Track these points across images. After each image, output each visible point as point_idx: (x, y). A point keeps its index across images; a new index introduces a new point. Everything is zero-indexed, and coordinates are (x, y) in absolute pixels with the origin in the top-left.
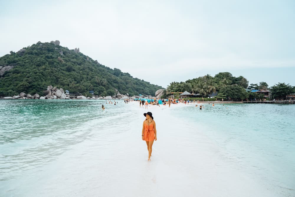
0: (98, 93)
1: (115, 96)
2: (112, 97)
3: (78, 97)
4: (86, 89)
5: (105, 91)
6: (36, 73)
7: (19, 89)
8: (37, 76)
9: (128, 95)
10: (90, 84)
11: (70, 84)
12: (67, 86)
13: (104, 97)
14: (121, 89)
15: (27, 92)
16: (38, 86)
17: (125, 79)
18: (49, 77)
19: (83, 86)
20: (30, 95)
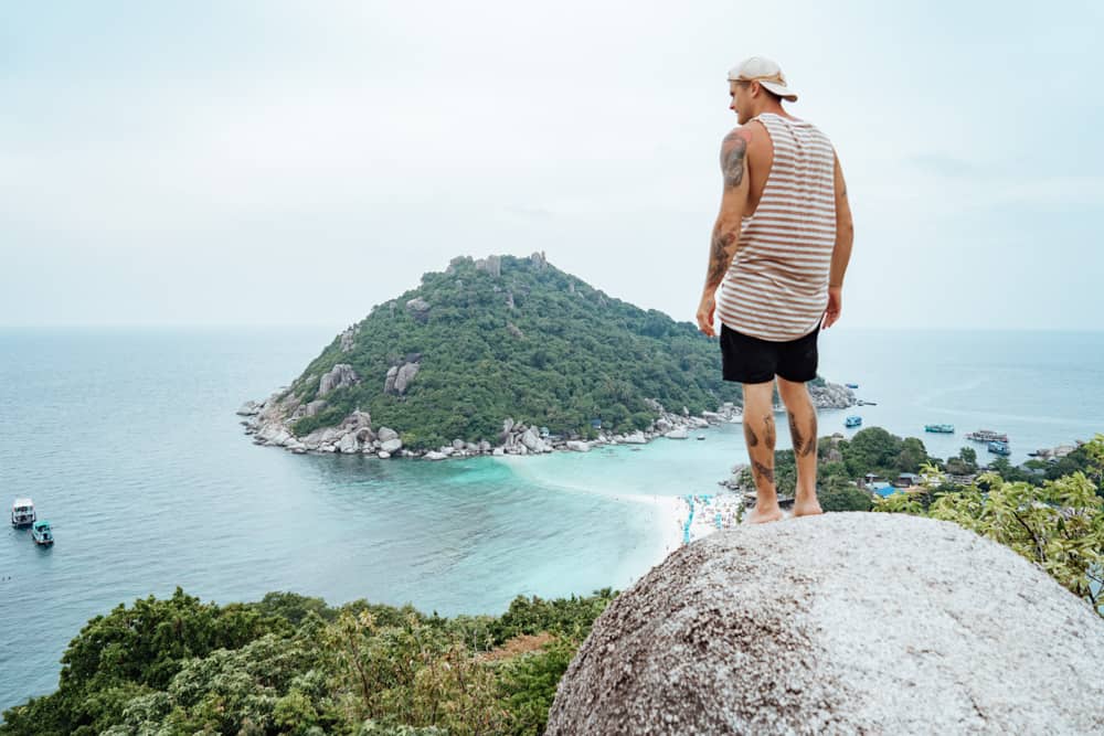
0: (611, 425)
1: (651, 428)
2: (644, 431)
3: (570, 443)
4: (586, 419)
5: (628, 420)
6: (474, 386)
7: (449, 431)
8: (479, 396)
9: (687, 412)
10: (592, 403)
11: (549, 410)
12: (543, 416)
13: (625, 434)
14: (668, 396)
15: (465, 439)
16: (486, 423)
17: (682, 351)
18: (501, 394)
19: (577, 409)
20: (472, 446)
